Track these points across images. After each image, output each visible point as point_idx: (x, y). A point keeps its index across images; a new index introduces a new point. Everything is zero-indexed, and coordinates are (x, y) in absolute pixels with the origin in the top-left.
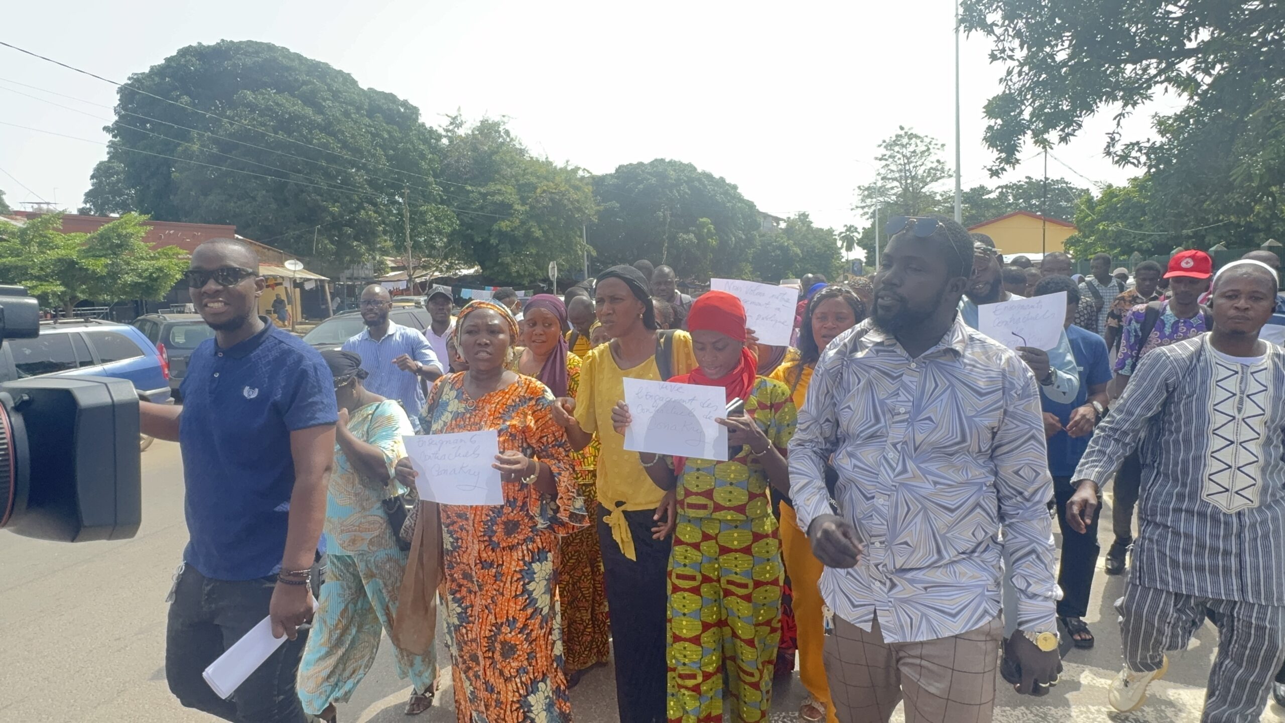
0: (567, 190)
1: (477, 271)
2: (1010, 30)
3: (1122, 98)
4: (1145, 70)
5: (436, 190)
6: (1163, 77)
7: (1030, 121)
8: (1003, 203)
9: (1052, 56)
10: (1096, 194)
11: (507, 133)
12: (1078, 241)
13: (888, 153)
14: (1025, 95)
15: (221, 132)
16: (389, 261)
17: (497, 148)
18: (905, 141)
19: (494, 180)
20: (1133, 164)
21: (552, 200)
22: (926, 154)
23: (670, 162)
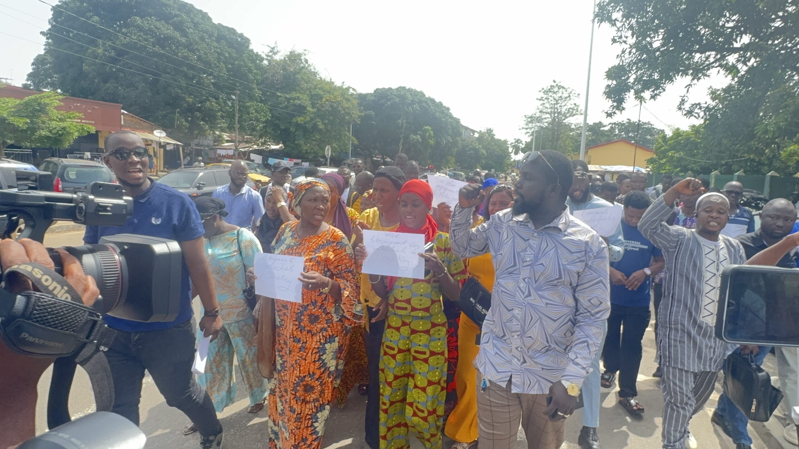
0: (342, 101)
1: (281, 147)
2: (626, 24)
3: (692, 74)
4: (707, 58)
5: (258, 93)
6: (717, 64)
7: (633, 83)
8: (612, 133)
9: (651, 44)
10: (669, 133)
11: (306, 61)
12: (655, 161)
13: (545, 96)
14: (632, 67)
15: (118, 42)
16: (226, 136)
17: (300, 70)
18: (556, 89)
19: (295, 91)
20: (695, 116)
21: (332, 106)
22: (568, 99)
23: (409, 89)
